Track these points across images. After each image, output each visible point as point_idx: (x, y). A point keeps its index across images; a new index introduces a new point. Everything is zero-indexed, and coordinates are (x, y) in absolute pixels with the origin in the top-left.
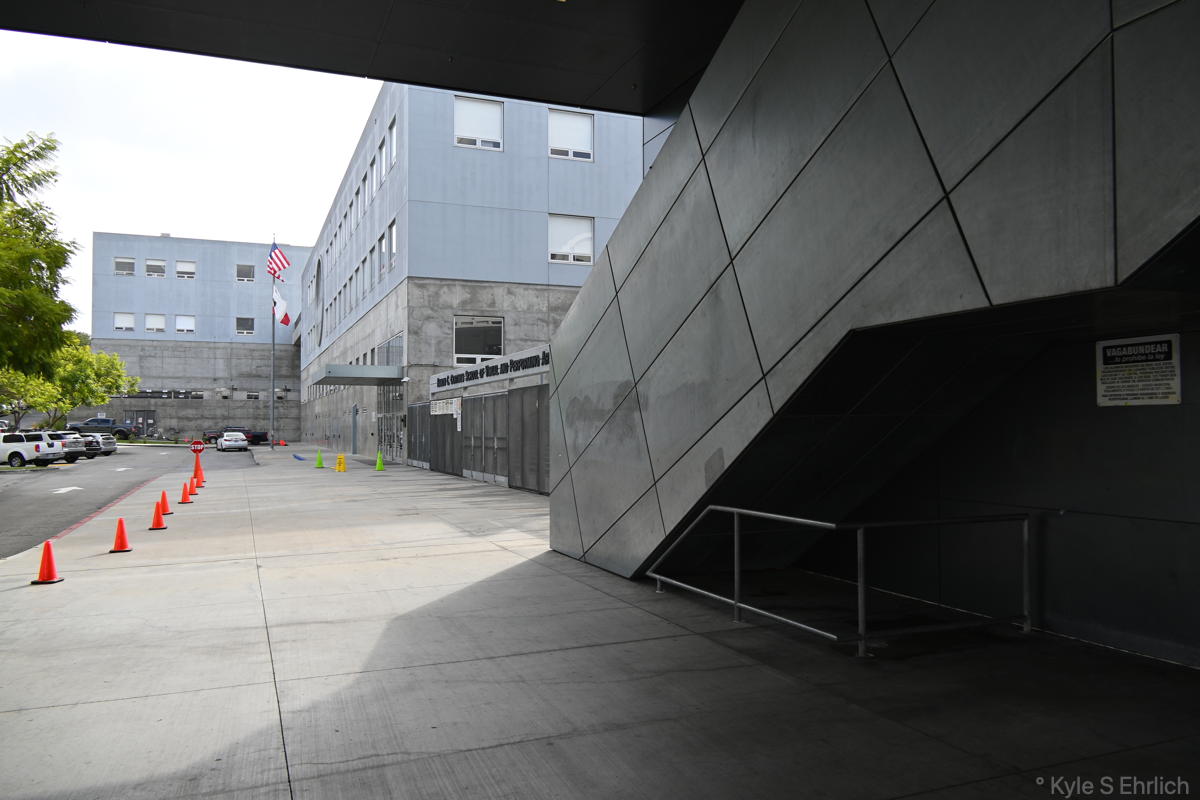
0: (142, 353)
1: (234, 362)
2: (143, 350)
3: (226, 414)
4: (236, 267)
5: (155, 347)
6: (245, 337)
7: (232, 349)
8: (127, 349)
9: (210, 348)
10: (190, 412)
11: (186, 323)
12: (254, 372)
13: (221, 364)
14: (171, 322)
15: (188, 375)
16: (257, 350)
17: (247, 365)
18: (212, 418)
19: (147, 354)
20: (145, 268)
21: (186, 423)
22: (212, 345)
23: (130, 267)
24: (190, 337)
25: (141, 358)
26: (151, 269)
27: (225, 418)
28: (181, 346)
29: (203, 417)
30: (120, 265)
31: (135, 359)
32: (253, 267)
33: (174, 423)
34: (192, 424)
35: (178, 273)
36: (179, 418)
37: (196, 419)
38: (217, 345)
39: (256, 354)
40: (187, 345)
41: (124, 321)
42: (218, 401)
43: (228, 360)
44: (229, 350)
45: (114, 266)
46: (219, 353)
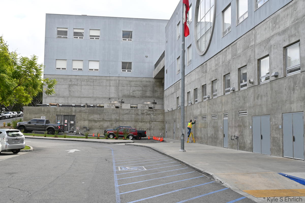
0: (70, 83)
1: (120, 88)
2: (71, 81)
3: (118, 118)
4: (122, 32)
5: (77, 80)
6: (126, 73)
7: (119, 80)
8: (62, 80)
9: (107, 80)
10: (96, 117)
11: (94, 66)
12: (131, 94)
13: (113, 89)
14: (86, 65)
15: (95, 96)
16: (133, 81)
17: (127, 90)
18: (109, 121)
19: (73, 83)
20: (73, 34)
21: (93, 123)
22: (108, 78)
23: (65, 33)
24: (97, 74)
25: (70, 86)
26: (76, 34)
27: (117, 121)
28: (91, 79)
29: (103, 120)
30: (60, 33)
31: (66, 86)
32: (132, 32)
33: (86, 124)
34: (97, 124)
35: (91, 36)
36: (89, 120)
37: (100, 121)
38: (111, 78)
39: (133, 84)
40: (95, 78)
41: (61, 64)
42: (113, 110)
43: (117, 87)
44: (118, 81)
45: (56, 33)
46: (112, 83)
